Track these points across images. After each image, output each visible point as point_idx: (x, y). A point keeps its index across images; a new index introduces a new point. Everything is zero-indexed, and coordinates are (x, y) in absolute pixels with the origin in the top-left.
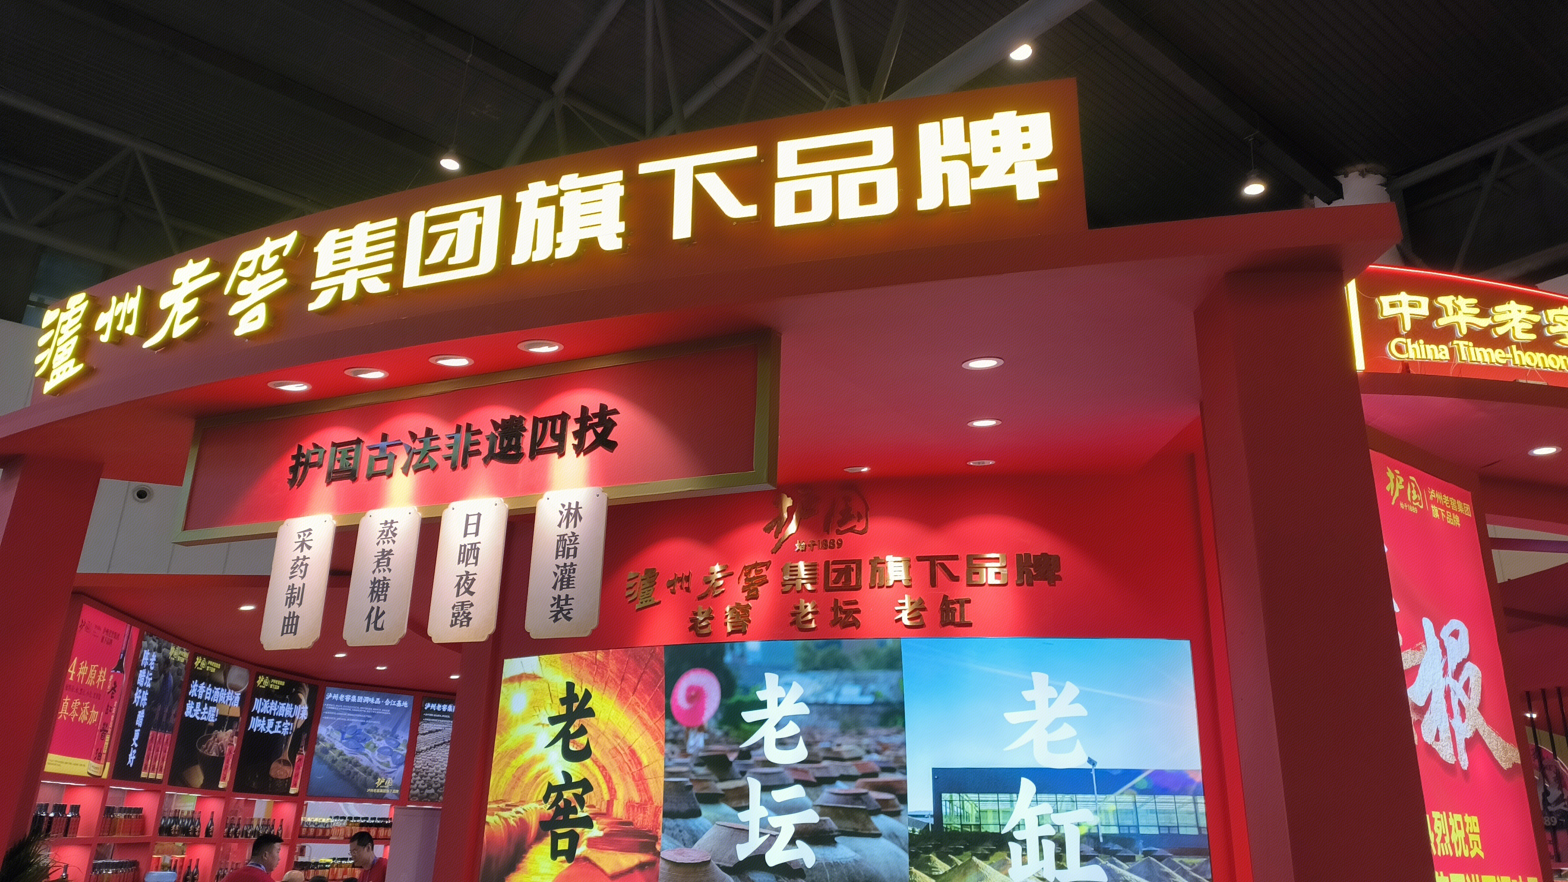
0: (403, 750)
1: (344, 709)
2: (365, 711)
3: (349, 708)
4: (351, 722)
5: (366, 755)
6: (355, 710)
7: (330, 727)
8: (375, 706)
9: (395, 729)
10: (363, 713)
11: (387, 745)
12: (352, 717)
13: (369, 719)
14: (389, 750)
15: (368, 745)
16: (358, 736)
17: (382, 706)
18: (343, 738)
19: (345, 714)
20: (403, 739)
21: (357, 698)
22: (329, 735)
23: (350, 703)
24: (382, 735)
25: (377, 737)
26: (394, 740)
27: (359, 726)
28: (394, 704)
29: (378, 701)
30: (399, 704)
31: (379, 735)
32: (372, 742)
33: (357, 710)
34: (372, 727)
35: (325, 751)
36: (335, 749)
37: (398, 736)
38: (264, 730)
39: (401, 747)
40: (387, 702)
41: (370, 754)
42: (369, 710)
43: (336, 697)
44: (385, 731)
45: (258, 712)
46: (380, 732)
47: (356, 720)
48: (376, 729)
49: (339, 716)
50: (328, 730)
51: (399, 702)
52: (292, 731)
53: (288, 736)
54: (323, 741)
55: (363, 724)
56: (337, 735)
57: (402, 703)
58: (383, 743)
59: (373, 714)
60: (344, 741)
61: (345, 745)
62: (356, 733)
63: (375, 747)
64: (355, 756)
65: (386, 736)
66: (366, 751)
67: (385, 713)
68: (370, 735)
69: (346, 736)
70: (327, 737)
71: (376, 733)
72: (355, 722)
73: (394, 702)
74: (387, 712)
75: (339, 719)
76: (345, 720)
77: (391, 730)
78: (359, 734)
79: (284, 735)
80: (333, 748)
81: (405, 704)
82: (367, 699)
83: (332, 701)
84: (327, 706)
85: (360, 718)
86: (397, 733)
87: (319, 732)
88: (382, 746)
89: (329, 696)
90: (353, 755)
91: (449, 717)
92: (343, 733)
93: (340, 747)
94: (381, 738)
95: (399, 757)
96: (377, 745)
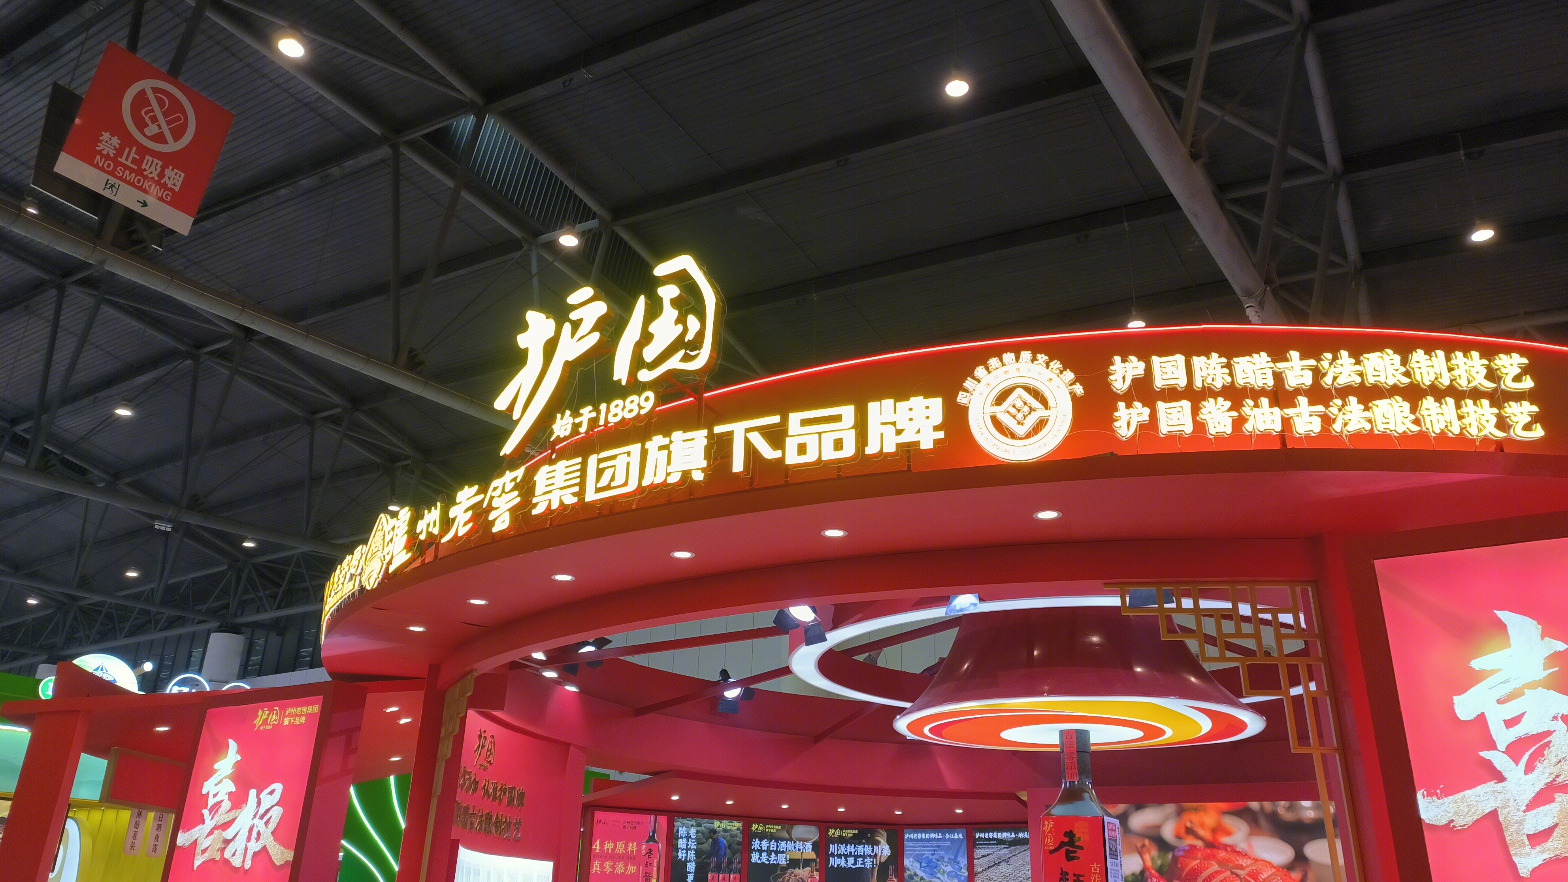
0: (965, 873)
1: (918, 845)
2: (932, 845)
3: (921, 844)
4: (924, 854)
5: (939, 878)
6: (925, 845)
7: (911, 859)
8: (939, 840)
9: (956, 857)
10: (931, 846)
11: (952, 870)
12: (924, 850)
13: (936, 850)
14: (954, 873)
15: (939, 871)
16: (931, 864)
17: (944, 839)
18: (921, 867)
19: (919, 849)
20: (963, 864)
21: (925, 835)
22: (912, 865)
23: (922, 840)
24: (948, 862)
25: (945, 864)
26: (957, 865)
27: (930, 857)
28: (952, 837)
29: (940, 836)
30: (956, 837)
31: (945, 862)
32: (941, 868)
33: (927, 845)
34: (940, 857)
35: (911, 877)
36: (917, 875)
37: (959, 862)
38: (846, 866)
39: (963, 870)
40: (947, 836)
41: (942, 877)
42: (935, 843)
43: (911, 836)
44: (949, 859)
45: (836, 853)
46: (946, 859)
47: (928, 852)
48: (943, 858)
49: (916, 850)
50: (910, 861)
51: (956, 834)
52: (876, 865)
53: (873, 868)
54: (908, 870)
55: (933, 854)
56: (917, 865)
57: (958, 835)
58: (949, 869)
59: (938, 846)
60: (922, 869)
61: (924, 872)
62: (929, 862)
63: (944, 872)
64: (931, 880)
65: (951, 862)
66: (939, 875)
67: (947, 845)
68: (939, 863)
69: (923, 864)
70: (910, 867)
71: (943, 861)
72: (927, 854)
73: (952, 835)
74: (948, 844)
75: (917, 852)
76: (920, 853)
77: (953, 857)
78: (931, 862)
79: (868, 867)
80: (916, 875)
81: (961, 836)
82: (933, 835)
83: (910, 840)
84: (907, 843)
85: (930, 851)
86: (958, 860)
87: (905, 863)
88: (949, 870)
89: (907, 836)
90: (930, 879)
91: (995, 842)
92: (921, 863)
93: (920, 873)
94: (947, 864)
95: (963, 878)
96: (945, 870)
